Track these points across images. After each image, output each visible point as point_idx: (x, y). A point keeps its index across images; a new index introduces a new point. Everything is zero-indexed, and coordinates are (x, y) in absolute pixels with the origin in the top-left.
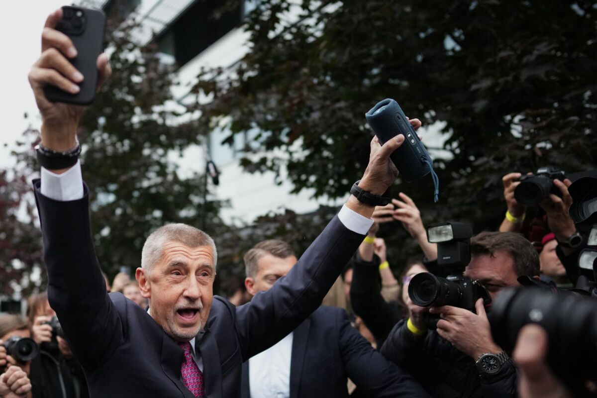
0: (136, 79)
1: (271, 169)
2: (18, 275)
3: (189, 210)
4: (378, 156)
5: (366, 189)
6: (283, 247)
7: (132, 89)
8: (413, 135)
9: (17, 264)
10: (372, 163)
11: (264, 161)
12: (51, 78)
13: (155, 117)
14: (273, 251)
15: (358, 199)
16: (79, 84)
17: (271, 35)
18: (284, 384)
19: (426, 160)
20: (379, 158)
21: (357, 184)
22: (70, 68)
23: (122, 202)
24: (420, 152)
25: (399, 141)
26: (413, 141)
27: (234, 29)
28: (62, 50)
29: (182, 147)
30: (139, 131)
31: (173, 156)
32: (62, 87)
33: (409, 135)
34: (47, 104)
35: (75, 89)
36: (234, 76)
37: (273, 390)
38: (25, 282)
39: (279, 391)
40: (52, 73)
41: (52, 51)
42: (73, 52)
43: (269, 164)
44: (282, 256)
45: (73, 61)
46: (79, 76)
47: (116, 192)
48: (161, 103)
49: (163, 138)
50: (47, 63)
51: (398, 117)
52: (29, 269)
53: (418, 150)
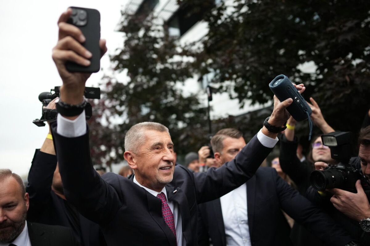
0: (157, 46)
1: (226, 91)
2: (104, 154)
3: (190, 113)
4: (278, 109)
5: (273, 125)
6: (236, 132)
7: (156, 51)
8: (298, 97)
9: (103, 148)
10: (275, 111)
11: (221, 87)
12: (70, 57)
13: (168, 65)
14: (231, 135)
15: (268, 130)
16: (89, 59)
17: (219, 22)
18: (244, 214)
19: (307, 111)
20: (278, 110)
21: (267, 120)
22: (82, 49)
23: (154, 112)
24: (303, 107)
25: (290, 102)
26: (298, 101)
27: (198, 22)
28: (75, 37)
29: (183, 81)
30: (160, 74)
31: (178, 85)
32: (79, 62)
33: (296, 98)
34: (67, 74)
35: (87, 63)
36: (202, 46)
37: (239, 219)
38: (108, 158)
39: (242, 220)
40: (71, 53)
41: (68, 39)
42: (83, 38)
43: (224, 89)
44: (237, 137)
45: (83, 44)
46: (89, 54)
47: (150, 107)
48: (171, 57)
49: (174, 76)
50: (66, 47)
51: (288, 88)
52: (109, 150)
53: (302, 105)
